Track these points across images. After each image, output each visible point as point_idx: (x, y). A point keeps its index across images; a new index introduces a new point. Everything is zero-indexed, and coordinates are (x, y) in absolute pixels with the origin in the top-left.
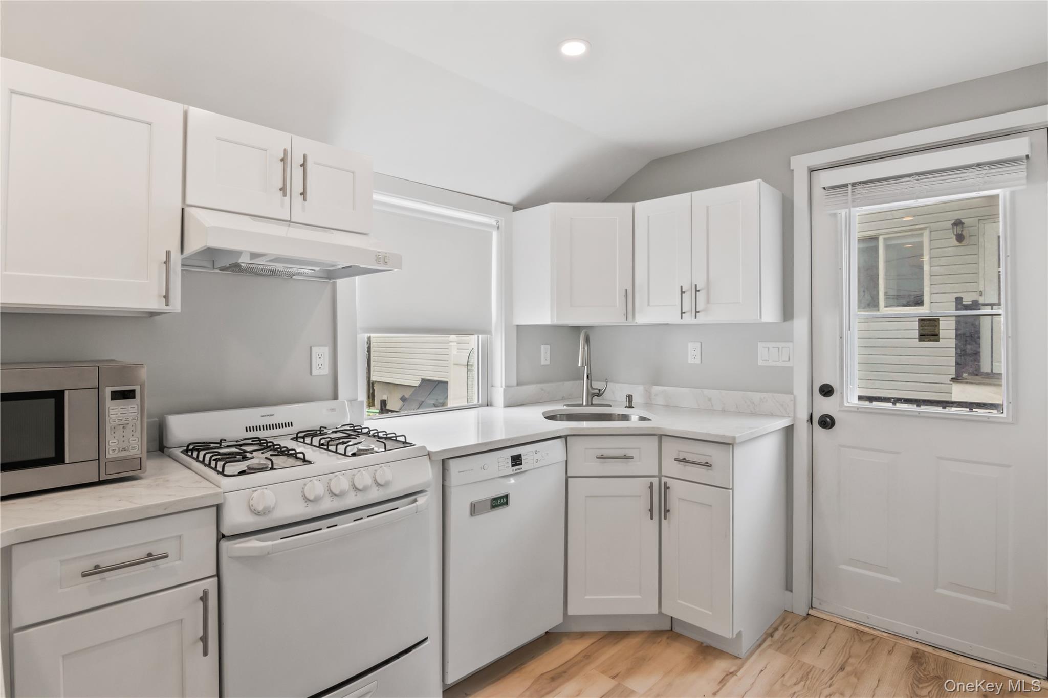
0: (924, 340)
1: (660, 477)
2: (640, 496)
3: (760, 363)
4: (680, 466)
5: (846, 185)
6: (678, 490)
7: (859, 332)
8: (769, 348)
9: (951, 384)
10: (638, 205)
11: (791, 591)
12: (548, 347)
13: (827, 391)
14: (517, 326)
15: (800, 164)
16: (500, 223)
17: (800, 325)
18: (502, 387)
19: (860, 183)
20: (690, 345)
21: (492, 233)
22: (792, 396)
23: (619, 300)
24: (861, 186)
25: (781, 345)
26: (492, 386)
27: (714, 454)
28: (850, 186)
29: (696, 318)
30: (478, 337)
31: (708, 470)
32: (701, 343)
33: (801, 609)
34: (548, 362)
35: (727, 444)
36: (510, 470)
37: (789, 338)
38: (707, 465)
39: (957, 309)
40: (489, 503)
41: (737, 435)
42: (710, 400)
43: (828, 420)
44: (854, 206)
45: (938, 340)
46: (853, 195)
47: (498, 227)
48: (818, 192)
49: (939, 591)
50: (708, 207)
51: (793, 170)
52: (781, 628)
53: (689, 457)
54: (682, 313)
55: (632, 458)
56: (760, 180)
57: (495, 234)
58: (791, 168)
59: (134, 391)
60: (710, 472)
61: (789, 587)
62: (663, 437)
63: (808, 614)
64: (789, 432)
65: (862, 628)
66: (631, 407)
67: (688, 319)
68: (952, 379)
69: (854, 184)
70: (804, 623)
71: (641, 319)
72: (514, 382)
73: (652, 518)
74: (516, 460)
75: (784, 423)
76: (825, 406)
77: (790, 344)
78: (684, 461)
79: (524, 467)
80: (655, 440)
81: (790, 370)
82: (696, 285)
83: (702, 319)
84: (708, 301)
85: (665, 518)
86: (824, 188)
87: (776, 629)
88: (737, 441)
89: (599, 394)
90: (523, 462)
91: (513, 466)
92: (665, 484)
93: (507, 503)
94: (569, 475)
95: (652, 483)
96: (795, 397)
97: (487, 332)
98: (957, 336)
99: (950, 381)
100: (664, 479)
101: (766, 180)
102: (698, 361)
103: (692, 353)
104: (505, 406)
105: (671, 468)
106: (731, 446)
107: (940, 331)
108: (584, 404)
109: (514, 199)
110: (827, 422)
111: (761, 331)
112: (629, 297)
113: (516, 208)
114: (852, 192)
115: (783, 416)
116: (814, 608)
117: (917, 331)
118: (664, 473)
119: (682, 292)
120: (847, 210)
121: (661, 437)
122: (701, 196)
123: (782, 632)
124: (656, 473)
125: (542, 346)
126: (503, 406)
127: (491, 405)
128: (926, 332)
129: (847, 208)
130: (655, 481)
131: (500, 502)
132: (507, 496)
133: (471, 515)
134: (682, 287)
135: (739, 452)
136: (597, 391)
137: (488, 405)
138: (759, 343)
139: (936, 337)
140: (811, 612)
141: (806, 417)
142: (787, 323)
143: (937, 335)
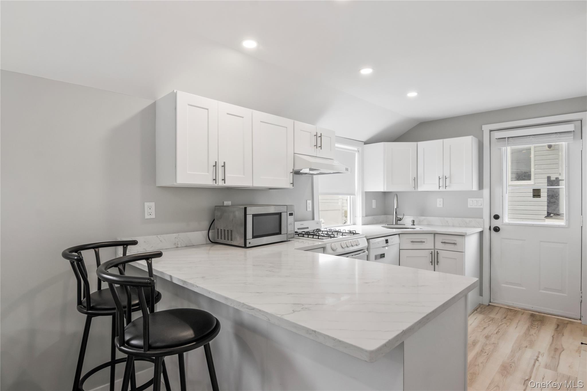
0: (535, 197)
1: (434, 249)
2: (427, 257)
3: (469, 206)
4: (443, 245)
5: (505, 138)
6: (442, 254)
7: (509, 193)
8: (473, 201)
9: (545, 220)
10: (419, 143)
11: (482, 296)
12: (375, 200)
13: (497, 217)
14: (366, 192)
15: (486, 128)
16: (359, 150)
17: (486, 192)
18: (360, 217)
19: (511, 137)
20: (438, 200)
21: (355, 154)
22: (482, 219)
23: (411, 182)
24: (511, 138)
25: (478, 199)
26: (355, 217)
27: (457, 239)
28: (507, 138)
29: (445, 189)
30: (350, 197)
31: (455, 246)
32: (443, 199)
33: (486, 303)
34: (375, 207)
35: (462, 236)
36: (385, 245)
37: (482, 197)
38: (455, 244)
39: (548, 186)
40: (380, 256)
41: (467, 232)
42: (447, 222)
43: (497, 228)
44: (508, 146)
45: (540, 197)
46: (508, 142)
47: (358, 151)
48: (493, 140)
49: (541, 291)
50: (450, 146)
51: (483, 131)
52: (479, 308)
53: (446, 241)
54: (440, 187)
55: (424, 242)
56: (472, 136)
57: (357, 154)
58: (483, 130)
59: (292, 213)
60: (456, 246)
61: (481, 294)
62: (436, 234)
63: (489, 305)
64: (481, 233)
65: (511, 308)
66: (414, 225)
67: (442, 189)
68: (545, 217)
69: (508, 138)
70: (488, 307)
71: (420, 189)
72: (364, 215)
73: (432, 265)
74: (387, 241)
75: (480, 230)
76: (496, 223)
77: (482, 199)
78: (445, 243)
79: (389, 244)
80: (433, 235)
81: (482, 209)
82: (446, 176)
83: (448, 189)
84: (450, 182)
85: (437, 264)
86: (496, 139)
87: (478, 309)
88: (467, 234)
89: (400, 220)
90: (389, 242)
91: (386, 243)
92: (437, 252)
93: (384, 257)
94: (400, 249)
95: (432, 252)
96: (484, 220)
97: (354, 194)
98: (548, 195)
99: (545, 218)
100: (436, 251)
101: (474, 136)
102: (442, 206)
103: (439, 203)
104: (362, 225)
105: (439, 246)
106: (464, 236)
107: (541, 193)
108: (394, 224)
109: (364, 139)
110: (497, 229)
111: (470, 194)
112: (416, 180)
113: (366, 143)
114: (508, 141)
115: (479, 227)
116: (492, 302)
117: (532, 193)
118: (436, 248)
119: (439, 179)
120: (505, 148)
121: (435, 234)
122: (448, 141)
123: (480, 309)
124: (433, 248)
125: (373, 200)
126: (361, 224)
127: (355, 225)
128: (536, 194)
129: (505, 147)
130: (433, 251)
131: (382, 256)
132: (384, 254)
133: (375, 259)
134: (439, 177)
135: (467, 239)
136: (399, 219)
137: (354, 225)
138: (469, 199)
139: (539, 196)
140: (490, 304)
141: (488, 227)
142: (480, 191)
143: (540, 195)
